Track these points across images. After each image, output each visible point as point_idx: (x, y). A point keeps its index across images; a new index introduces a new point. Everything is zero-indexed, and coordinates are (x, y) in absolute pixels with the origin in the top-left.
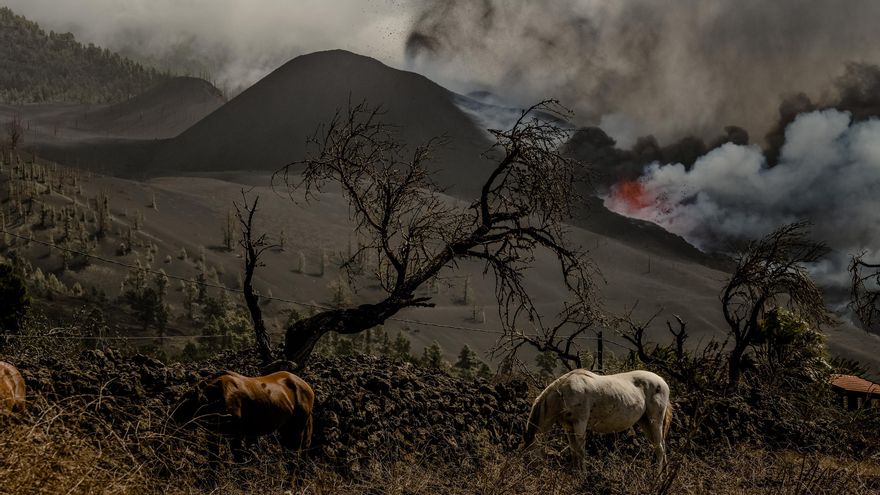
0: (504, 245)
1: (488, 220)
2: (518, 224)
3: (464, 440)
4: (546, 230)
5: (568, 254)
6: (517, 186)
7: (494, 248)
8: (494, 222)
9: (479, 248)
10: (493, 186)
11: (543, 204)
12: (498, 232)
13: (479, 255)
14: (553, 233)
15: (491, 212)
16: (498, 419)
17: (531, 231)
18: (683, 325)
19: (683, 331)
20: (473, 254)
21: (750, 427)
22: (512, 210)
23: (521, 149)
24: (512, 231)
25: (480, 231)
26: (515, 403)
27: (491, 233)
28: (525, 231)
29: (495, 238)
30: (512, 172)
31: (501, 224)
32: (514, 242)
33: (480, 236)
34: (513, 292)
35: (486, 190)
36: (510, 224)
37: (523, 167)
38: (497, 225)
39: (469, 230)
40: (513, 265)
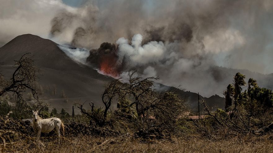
0: (18, 88)
1: (15, 82)
2: (22, 83)
3: (11, 136)
4: (29, 84)
5: (34, 90)
6: (22, 74)
7: (15, 89)
8: (16, 83)
9: (12, 89)
10: (15, 74)
11: (28, 78)
12: (17, 85)
13: (12, 91)
14: (30, 85)
15: (15, 80)
16: (20, 130)
17: (25, 85)
18: (93, 104)
19: (93, 105)
20: (11, 91)
21: (88, 130)
22: (21, 80)
23: (22, 65)
24: (20, 85)
25: (12, 85)
26: (25, 126)
27: (15, 85)
28: (23, 85)
29: (16, 87)
30: (20, 71)
31: (18, 83)
32: (20, 87)
33: (12, 86)
34: (20, 99)
35: (14, 75)
36: (20, 83)
37: (22, 69)
38: (17, 83)
39: (10, 85)
40: (20, 93)
